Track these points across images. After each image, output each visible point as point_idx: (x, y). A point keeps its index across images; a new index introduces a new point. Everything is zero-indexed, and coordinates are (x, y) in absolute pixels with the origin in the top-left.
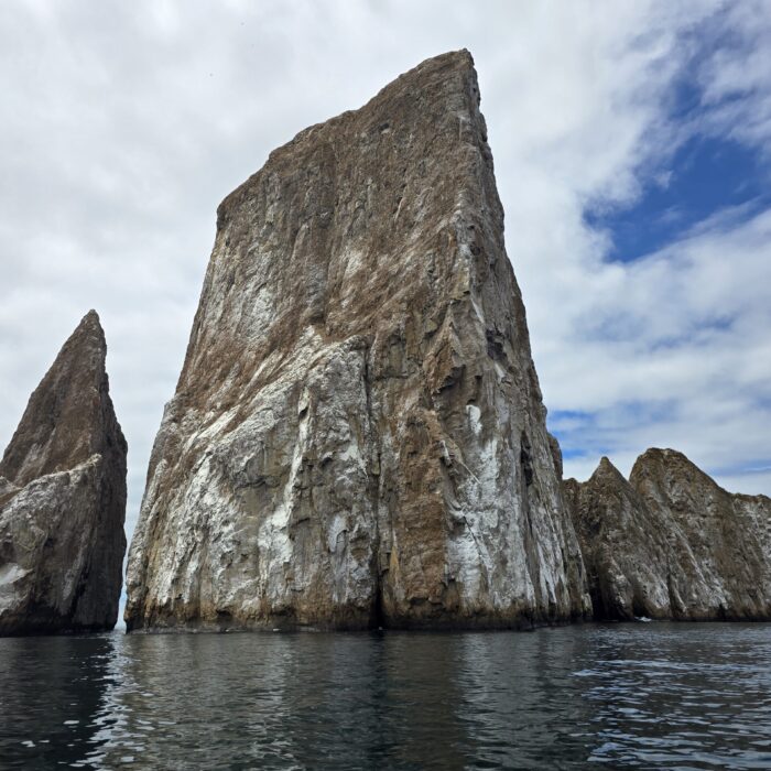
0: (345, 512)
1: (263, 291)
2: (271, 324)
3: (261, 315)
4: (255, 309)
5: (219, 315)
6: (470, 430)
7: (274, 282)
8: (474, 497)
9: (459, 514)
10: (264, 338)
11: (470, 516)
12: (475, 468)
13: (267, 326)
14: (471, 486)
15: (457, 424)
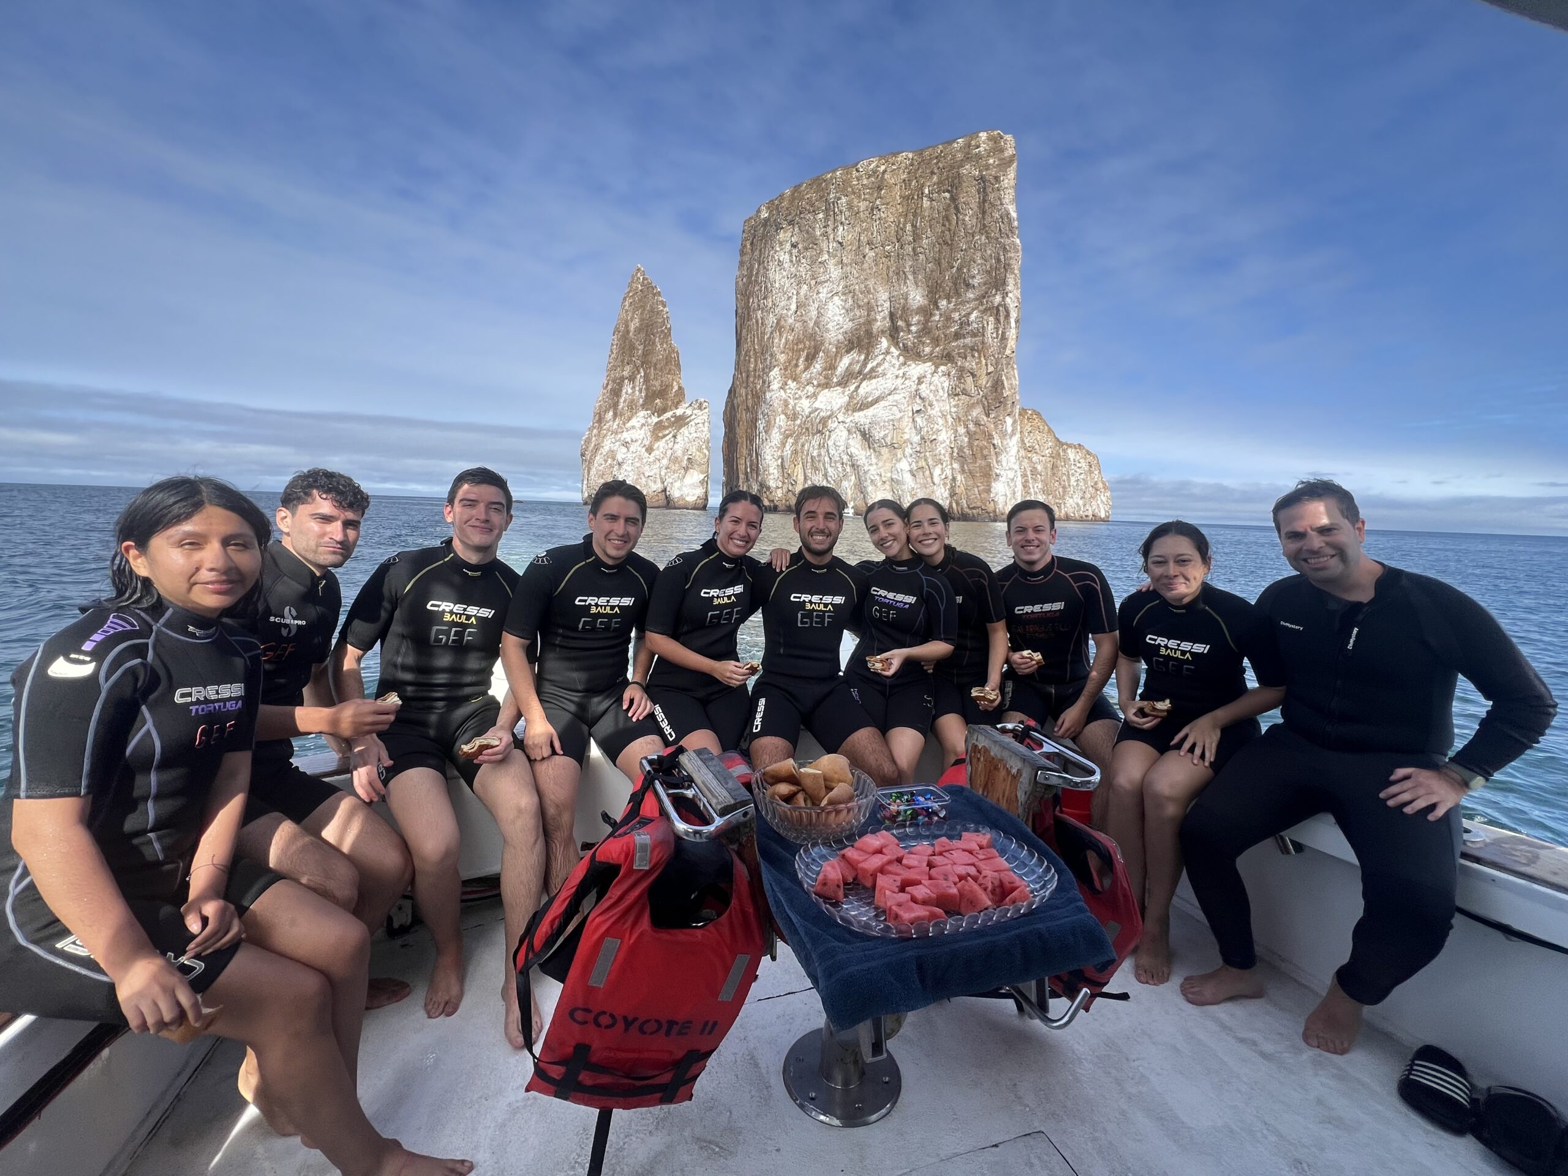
0: (940, 466)
1: (836, 298)
2: (845, 327)
3: (836, 318)
4: (830, 312)
5: (793, 307)
6: (1006, 431)
7: (844, 294)
8: (1004, 464)
9: (998, 472)
10: (841, 337)
11: (1002, 472)
12: (1006, 449)
13: (842, 328)
14: (1003, 458)
15: (1000, 427)
